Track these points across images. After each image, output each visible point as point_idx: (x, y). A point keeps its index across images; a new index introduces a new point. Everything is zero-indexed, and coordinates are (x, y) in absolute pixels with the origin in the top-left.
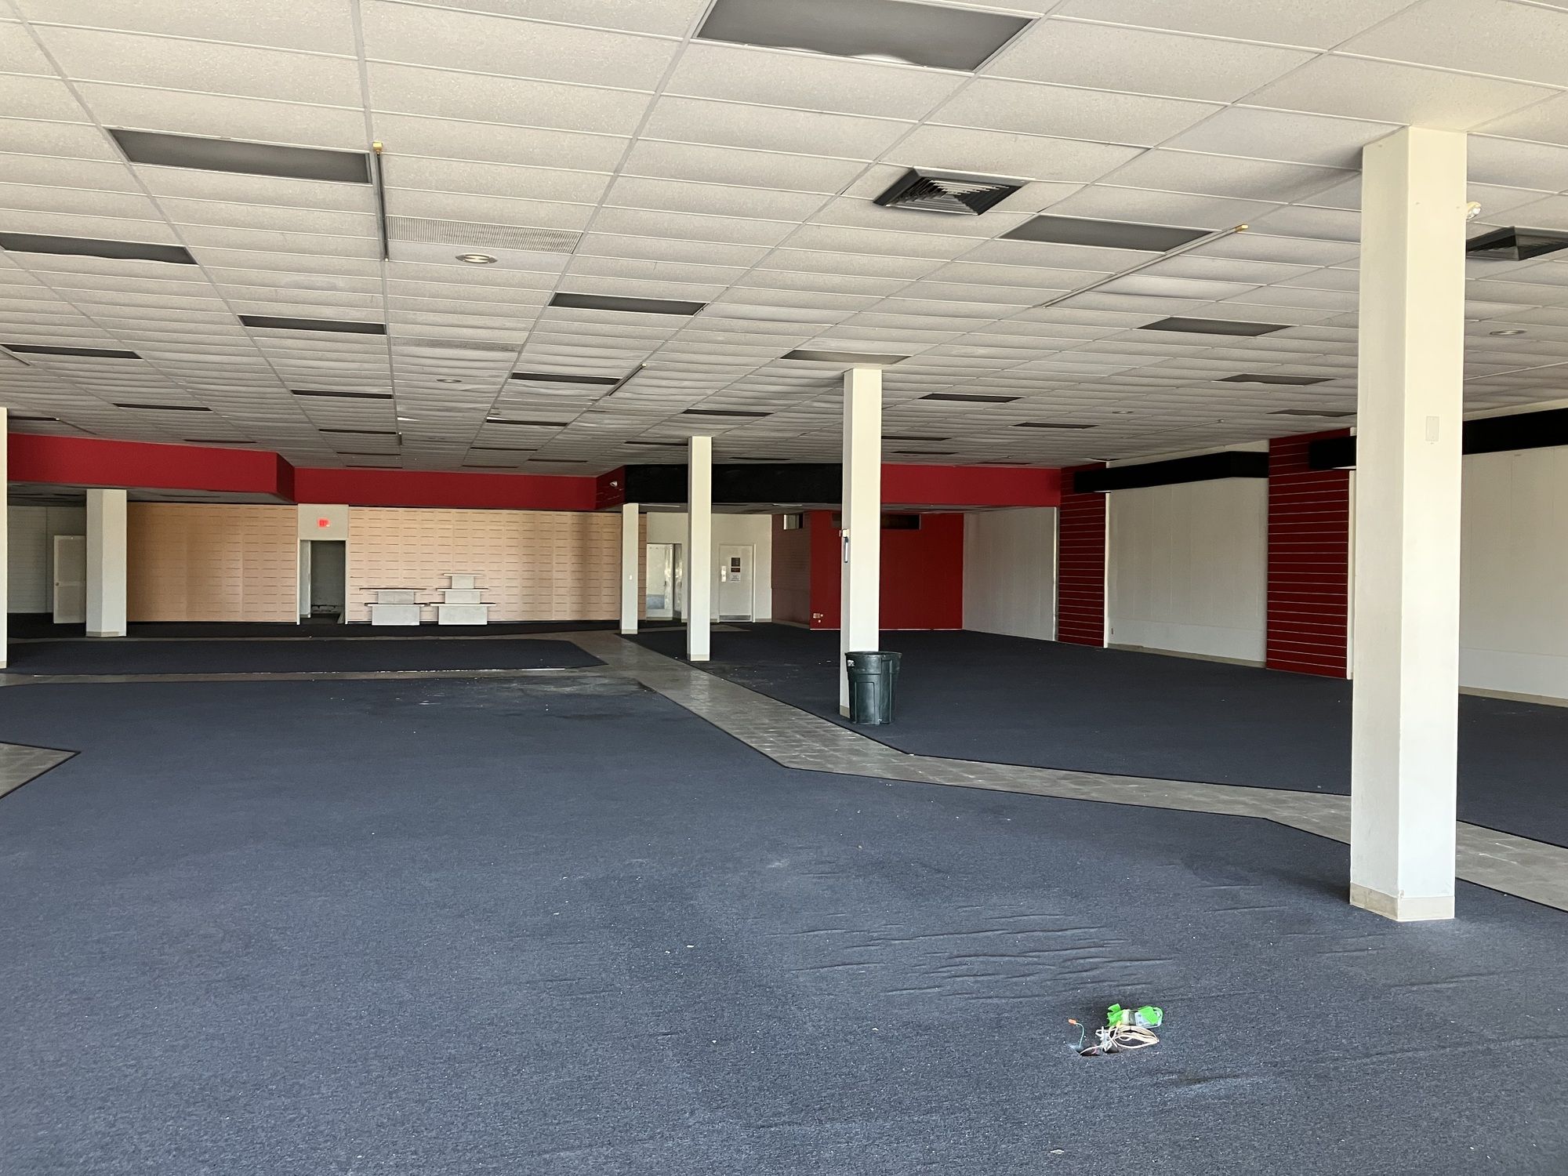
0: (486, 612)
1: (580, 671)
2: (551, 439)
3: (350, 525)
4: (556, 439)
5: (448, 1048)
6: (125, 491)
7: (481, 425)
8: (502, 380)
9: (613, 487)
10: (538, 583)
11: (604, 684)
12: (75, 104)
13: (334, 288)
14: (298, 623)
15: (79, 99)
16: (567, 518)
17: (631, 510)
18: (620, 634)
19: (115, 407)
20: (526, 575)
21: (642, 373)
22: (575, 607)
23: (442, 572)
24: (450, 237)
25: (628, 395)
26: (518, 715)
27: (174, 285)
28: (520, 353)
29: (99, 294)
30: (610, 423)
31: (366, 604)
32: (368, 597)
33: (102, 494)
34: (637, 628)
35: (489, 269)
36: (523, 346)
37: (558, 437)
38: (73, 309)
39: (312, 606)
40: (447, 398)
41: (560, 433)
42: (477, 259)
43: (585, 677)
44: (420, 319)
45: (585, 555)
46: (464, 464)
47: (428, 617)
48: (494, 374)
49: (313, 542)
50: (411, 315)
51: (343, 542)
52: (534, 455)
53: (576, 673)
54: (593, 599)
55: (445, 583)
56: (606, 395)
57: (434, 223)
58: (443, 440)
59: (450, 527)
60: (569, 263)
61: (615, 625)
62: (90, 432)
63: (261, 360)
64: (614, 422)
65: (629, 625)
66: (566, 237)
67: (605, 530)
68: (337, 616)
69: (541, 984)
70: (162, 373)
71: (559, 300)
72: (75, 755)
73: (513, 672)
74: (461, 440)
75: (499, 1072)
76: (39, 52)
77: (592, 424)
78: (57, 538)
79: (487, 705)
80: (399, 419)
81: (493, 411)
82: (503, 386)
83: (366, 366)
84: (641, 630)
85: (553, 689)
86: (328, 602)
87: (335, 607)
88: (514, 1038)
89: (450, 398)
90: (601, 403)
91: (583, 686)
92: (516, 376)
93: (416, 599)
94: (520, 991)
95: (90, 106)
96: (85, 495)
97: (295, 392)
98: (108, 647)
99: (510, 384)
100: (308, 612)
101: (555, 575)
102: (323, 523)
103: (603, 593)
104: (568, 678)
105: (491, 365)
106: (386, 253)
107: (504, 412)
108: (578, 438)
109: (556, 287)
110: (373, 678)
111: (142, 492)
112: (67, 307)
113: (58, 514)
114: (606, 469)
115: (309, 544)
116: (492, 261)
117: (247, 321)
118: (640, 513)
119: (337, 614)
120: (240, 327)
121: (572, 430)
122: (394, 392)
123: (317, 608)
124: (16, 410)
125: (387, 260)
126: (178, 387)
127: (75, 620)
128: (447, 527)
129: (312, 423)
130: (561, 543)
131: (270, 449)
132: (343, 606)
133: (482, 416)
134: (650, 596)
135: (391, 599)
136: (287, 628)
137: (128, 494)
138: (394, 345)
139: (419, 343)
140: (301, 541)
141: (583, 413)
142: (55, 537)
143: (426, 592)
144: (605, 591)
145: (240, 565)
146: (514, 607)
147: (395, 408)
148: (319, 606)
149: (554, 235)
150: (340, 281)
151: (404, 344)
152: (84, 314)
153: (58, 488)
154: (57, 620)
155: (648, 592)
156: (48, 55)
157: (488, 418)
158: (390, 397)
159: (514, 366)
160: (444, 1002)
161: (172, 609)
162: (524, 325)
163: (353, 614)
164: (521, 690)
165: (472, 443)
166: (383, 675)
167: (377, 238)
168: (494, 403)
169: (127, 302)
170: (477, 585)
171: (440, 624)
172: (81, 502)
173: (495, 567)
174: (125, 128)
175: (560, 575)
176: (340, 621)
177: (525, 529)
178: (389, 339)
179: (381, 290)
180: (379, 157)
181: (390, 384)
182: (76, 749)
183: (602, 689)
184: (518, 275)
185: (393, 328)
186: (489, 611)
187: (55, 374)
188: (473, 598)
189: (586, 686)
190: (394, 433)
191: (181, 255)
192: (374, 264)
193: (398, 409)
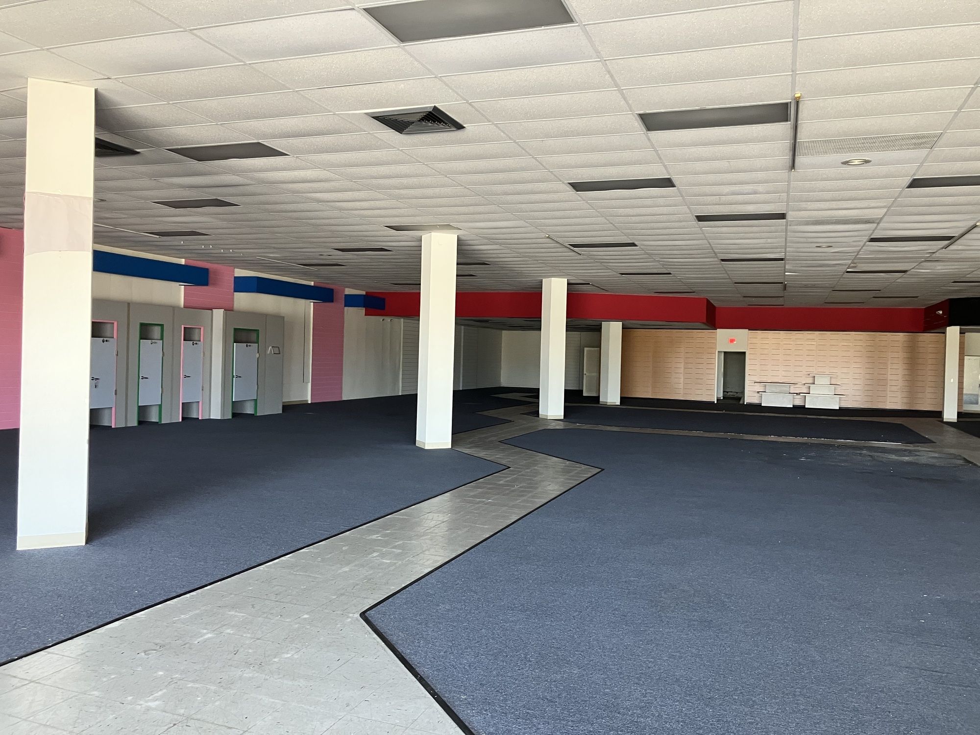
0: (838, 400)
1: (914, 446)
2: (893, 282)
3: (749, 342)
4: (897, 282)
5: (852, 702)
6: (621, 323)
7: (843, 275)
8: (862, 244)
9: (939, 315)
10: (877, 382)
11: (936, 457)
12: (623, 102)
13: (755, 193)
14: (716, 402)
15: (625, 99)
16: (900, 338)
17: (953, 332)
18: (942, 421)
19: (620, 275)
20: (868, 376)
21: (975, 230)
22: (905, 400)
23: (809, 373)
24: (839, 150)
25: (960, 247)
26: (869, 473)
27: (661, 201)
28: (878, 223)
29: (621, 211)
30: (940, 268)
31: (758, 392)
32: (759, 388)
33: (609, 324)
34: (956, 418)
35: (866, 169)
36: (881, 219)
37: (898, 281)
38: (606, 221)
39: (724, 392)
40: (821, 258)
41: (900, 277)
42: (856, 162)
43: (919, 451)
44: (810, 208)
45: (913, 362)
46: (826, 301)
47: (798, 402)
48: (858, 240)
49: (725, 353)
50: (803, 205)
51: (744, 353)
52: (877, 294)
53: (911, 447)
54: (920, 395)
55: (811, 381)
56: (942, 248)
57: (829, 141)
58: (814, 286)
59: (815, 343)
60: (928, 155)
61: (939, 414)
62: (606, 290)
63: (706, 241)
64: (945, 267)
65: (950, 414)
66: (927, 137)
67: (930, 346)
68: (739, 399)
69: (917, 671)
70: (648, 254)
71: (916, 183)
72: (601, 471)
73: (862, 443)
74: (827, 285)
75: (893, 729)
76: (608, 76)
77: (926, 270)
78: (586, 349)
79: (846, 464)
80: (786, 273)
81: (852, 265)
82: (862, 247)
83: (769, 240)
84: (961, 420)
85: (893, 457)
86: (733, 390)
87: (737, 393)
88: (902, 706)
89: (823, 258)
90: (937, 255)
91: (918, 457)
92: (873, 240)
93: (791, 390)
94: (902, 672)
95: (630, 102)
96: (601, 325)
97: (723, 260)
98: (610, 410)
99: (868, 246)
100: (721, 396)
101: (890, 377)
102: (732, 341)
103: (927, 391)
104: (905, 450)
105: (856, 233)
106: (793, 166)
107: (859, 265)
108: (913, 280)
109: (914, 174)
110: (766, 440)
111: (629, 323)
112: (602, 220)
113: (585, 336)
114: (932, 302)
115: (723, 354)
116: (867, 162)
117: (700, 218)
118: (960, 333)
119: (739, 398)
120: (695, 223)
121: (909, 275)
122: (785, 256)
123: (726, 393)
124: (571, 280)
125: (793, 170)
126: (655, 261)
127: (594, 395)
128: (813, 343)
129: (730, 279)
130: (895, 355)
131: (702, 296)
132: (743, 393)
133: (844, 268)
134: (966, 394)
135: (774, 389)
136: (708, 405)
137: (623, 325)
138: (790, 225)
139: (807, 223)
140: (718, 352)
141: (921, 262)
142: (585, 348)
143: (797, 386)
144: (929, 390)
145: (682, 365)
146: (858, 398)
147: (785, 267)
148: (727, 392)
149: (918, 137)
150: (760, 188)
151: (797, 225)
152: (612, 224)
153: (587, 322)
154: (584, 395)
155: (965, 392)
156: (612, 76)
157: (848, 270)
158: (782, 259)
159: (873, 233)
160: (845, 668)
161: (644, 391)
162: (885, 204)
163: (750, 397)
164: (869, 455)
165: (834, 287)
166: (772, 438)
167: (788, 157)
168: (854, 259)
169: (635, 214)
170: (832, 383)
171: (806, 407)
172: (598, 329)
173: (845, 370)
174: (648, 112)
175: (894, 377)
176: (741, 402)
177: (869, 344)
178: (787, 222)
179: (786, 190)
180: (797, 103)
181: (784, 251)
182: (603, 468)
183: (934, 461)
184: (884, 169)
185: (791, 215)
186: (840, 400)
187: (592, 259)
188: (830, 391)
189: (921, 457)
190: (782, 283)
191: (668, 183)
192: (784, 174)
193: (787, 267)
